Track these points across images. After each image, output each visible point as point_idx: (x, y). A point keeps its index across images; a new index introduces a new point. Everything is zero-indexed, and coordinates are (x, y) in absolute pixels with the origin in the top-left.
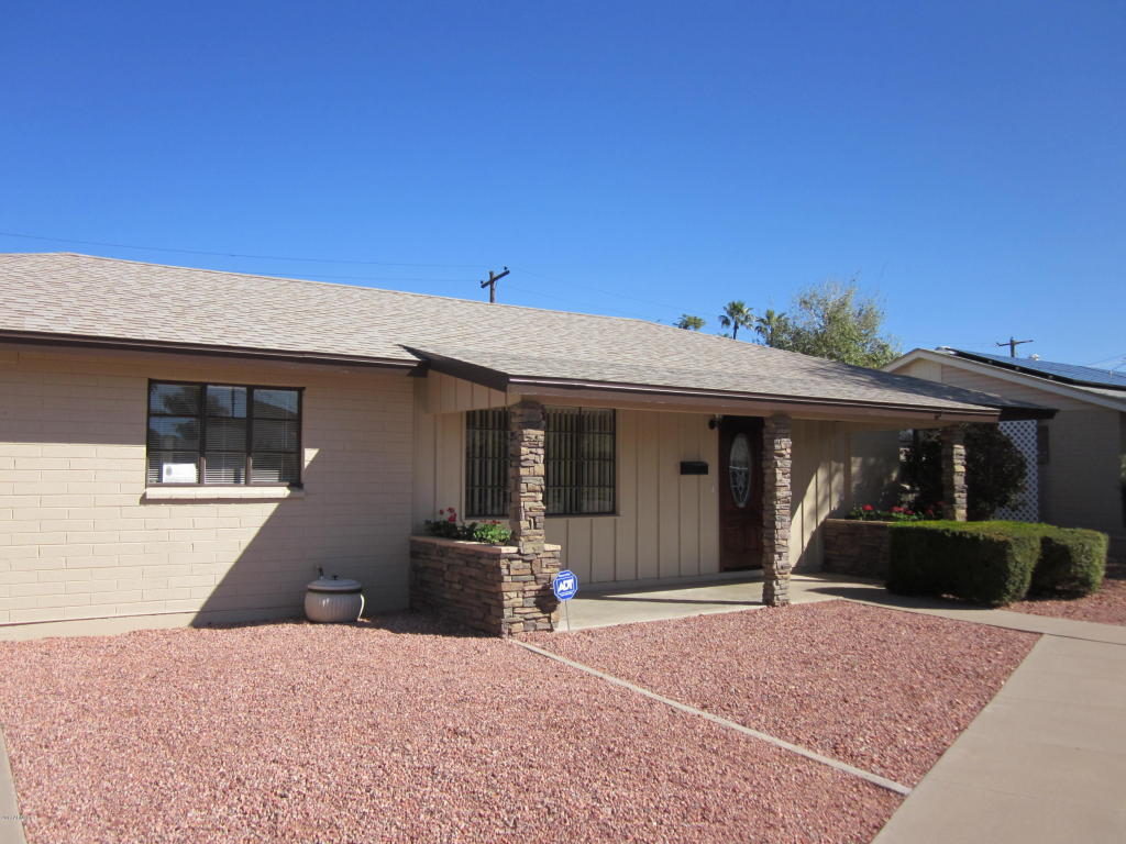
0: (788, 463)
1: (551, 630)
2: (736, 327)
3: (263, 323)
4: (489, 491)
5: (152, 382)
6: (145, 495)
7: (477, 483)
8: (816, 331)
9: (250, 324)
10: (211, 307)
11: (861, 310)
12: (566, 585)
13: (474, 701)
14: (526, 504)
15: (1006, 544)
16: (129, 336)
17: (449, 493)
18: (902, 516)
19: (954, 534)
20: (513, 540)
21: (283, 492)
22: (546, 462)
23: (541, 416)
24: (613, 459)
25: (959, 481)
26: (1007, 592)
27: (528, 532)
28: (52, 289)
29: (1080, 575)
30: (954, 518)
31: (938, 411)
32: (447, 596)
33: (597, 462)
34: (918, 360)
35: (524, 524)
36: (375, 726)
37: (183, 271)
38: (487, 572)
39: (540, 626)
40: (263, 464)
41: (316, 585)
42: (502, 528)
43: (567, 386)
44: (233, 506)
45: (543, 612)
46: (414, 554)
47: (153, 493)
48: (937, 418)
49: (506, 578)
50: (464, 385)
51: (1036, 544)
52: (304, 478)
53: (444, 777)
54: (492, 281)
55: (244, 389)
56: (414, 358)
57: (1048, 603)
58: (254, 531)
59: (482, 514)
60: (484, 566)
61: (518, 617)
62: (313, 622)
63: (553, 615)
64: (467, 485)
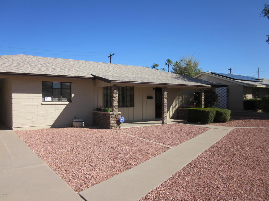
0: (167, 97)
1: (120, 128)
2: (169, 65)
3: (63, 70)
4: (108, 102)
5: (42, 82)
6: (42, 103)
7: (106, 101)
8: (184, 67)
9: (60, 70)
10: (52, 66)
11: (195, 62)
12: (122, 120)
13: (104, 138)
14: (115, 104)
15: (208, 112)
16: (39, 73)
17: (100, 103)
18: (192, 107)
19: (199, 110)
20: (112, 111)
21: (68, 103)
22: (118, 96)
23: (117, 88)
24: (133, 96)
25: (203, 100)
26: (208, 121)
27: (115, 110)
28: (21, 63)
29: (224, 118)
30: (202, 107)
31: (198, 86)
32: (100, 122)
33: (130, 97)
34: (203, 74)
35: (114, 108)
36: (87, 141)
37: (45, 58)
38: (107, 118)
39: (117, 127)
40: (64, 97)
41: (75, 120)
42: (110, 109)
43: (122, 82)
44: (59, 105)
45: (118, 124)
46: (94, 115)
47: (44, 103)
48: (198, 87)
49: (111, 118)
50: (103, 82)
51: (215, 112)
52: (72, 100)
53: (98, 146)
54: (111, 56)
55: (60, 83)
56: (93, 77)
57: (217, 124)
58: (62, 110)
59: (107, 107)
60: (107, 116)
61: (113, 126)
62: (74, 127)
63: (120, 125)
64: (104, 101)
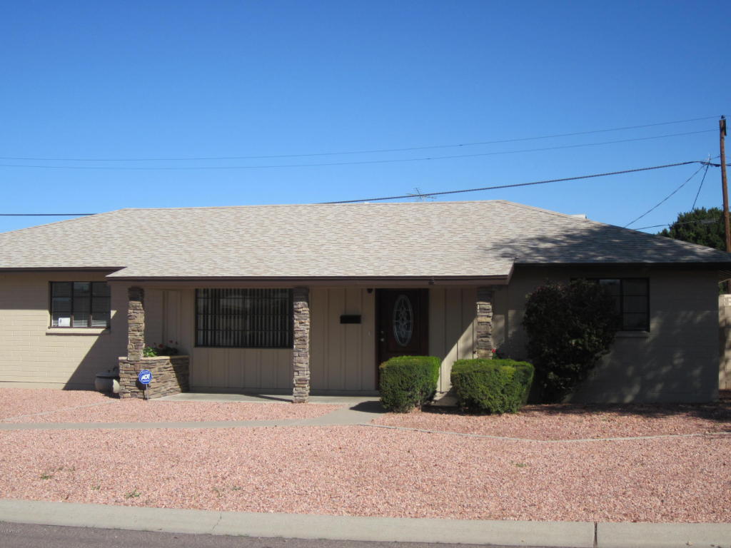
1: (144, 398)
5: (51, 283)
6: (49, 331)
12: (146, 377)
14: (131, 337)
21: (102, 331)
27: (132, 350)
35: (129, 346)
39: (138, 396)
45: (140, 389)
47: (52, 331)
49: (122, 372)
52: (111, 325)
55: (89, 283)
58: (90, 348)
61: (127, 391)
63: (146, 392)
64: (195, 329)
